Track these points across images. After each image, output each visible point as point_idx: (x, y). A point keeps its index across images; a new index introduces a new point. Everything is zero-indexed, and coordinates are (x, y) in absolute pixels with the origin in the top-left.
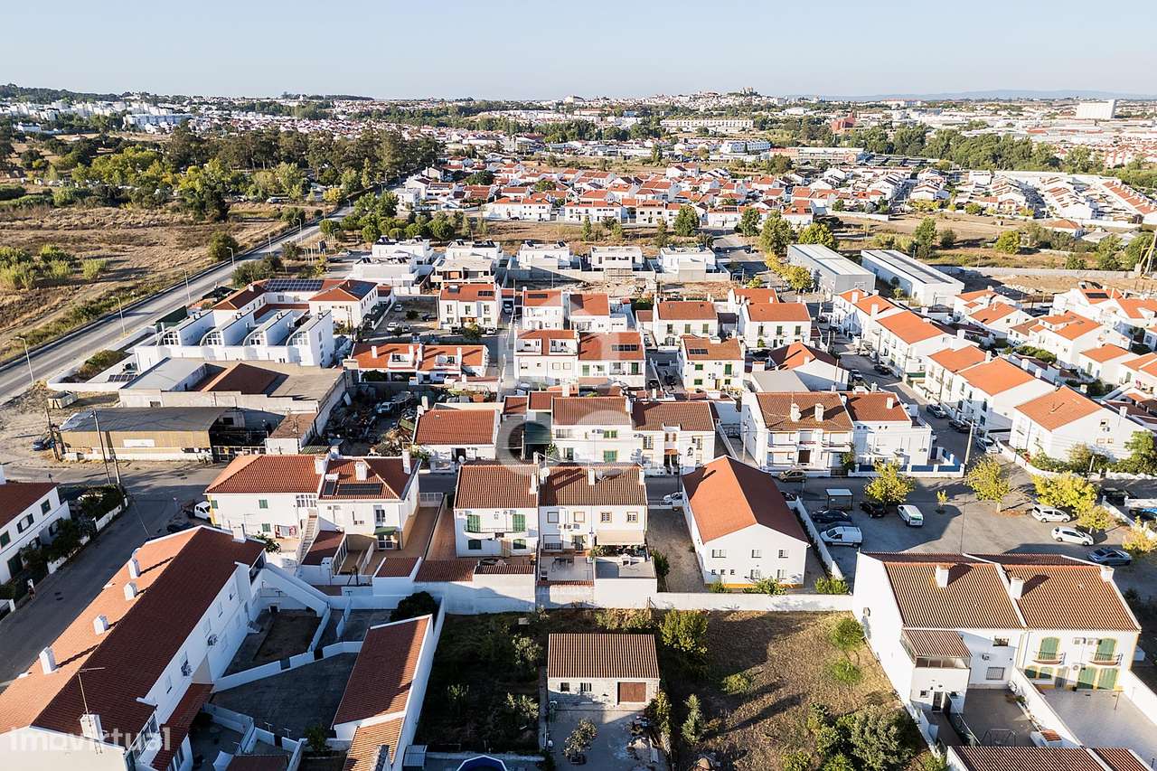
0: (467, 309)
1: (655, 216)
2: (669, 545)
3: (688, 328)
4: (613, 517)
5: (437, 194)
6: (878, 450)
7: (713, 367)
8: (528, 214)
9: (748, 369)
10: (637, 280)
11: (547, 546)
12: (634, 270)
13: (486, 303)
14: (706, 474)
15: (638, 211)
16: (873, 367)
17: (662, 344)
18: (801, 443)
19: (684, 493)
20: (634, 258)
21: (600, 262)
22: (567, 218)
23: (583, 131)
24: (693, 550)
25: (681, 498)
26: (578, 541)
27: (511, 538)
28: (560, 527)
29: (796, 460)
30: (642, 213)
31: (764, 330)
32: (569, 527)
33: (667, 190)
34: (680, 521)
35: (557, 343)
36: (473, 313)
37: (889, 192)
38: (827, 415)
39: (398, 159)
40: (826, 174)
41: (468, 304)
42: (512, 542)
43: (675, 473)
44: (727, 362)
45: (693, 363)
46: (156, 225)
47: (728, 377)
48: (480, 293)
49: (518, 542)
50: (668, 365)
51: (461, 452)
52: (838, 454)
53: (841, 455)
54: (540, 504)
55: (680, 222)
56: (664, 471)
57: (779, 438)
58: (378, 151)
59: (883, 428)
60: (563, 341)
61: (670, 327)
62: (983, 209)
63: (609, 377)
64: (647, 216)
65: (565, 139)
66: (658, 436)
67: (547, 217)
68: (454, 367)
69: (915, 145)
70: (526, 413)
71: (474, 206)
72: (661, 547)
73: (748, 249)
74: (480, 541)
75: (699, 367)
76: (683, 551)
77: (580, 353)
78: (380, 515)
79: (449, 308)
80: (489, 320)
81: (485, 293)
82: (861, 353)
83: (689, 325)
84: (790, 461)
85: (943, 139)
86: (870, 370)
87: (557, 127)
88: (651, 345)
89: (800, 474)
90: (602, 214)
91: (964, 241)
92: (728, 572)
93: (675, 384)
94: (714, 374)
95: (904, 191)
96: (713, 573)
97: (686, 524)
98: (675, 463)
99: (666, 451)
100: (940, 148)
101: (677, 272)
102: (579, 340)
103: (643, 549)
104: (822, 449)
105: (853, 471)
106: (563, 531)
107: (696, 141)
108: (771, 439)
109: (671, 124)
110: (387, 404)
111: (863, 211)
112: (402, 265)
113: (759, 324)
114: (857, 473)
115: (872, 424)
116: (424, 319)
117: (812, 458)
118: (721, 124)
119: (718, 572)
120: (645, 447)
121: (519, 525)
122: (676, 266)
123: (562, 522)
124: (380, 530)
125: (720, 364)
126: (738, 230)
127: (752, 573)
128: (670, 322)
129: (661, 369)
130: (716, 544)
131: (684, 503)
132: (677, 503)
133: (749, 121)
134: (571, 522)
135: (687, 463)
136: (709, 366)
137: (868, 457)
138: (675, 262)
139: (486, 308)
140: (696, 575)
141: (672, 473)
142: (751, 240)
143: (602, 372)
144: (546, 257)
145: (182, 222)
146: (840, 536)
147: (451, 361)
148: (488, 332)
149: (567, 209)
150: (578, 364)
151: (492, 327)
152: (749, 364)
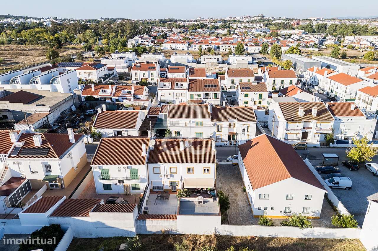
0: (144, 74)
1: (227, 48)
2: (230, 187)
3: (241, 81)
4: (195, 170)
5: (144, 41)
6: (346, 132)
7: (253, 95)
8: (178, 47)
9: (270, 97)
10: (219, 67)
11: (154, 187)
12: (218, 63)
13: (152, 72)
14: (253, 144)
15: (221, 46)
16: (326, 98)
17: (229, 89)
18: (304, 128)
19: (239, 155)
20: (218, 59)
21: (204, 61)
22: (193, 49)
23: (203, 26)
24: (245, 190)
25: (237, 158)
26: (173, 185)
27: (129, 183)
28: (161, 176)
29: (301, 137)
30: (222, 47)
31: (276, 82)
32: (167, 176)
33: (232, 41)
34: (237, 172)
35: (178, 84)
36: (146, 76)
37: (317, 42)
38: (319, 113)
39: (132, 31)
40: (292, 37)
41: (144, 72)
42: (131, 186)
43: (234, 145)
44: (260, 93)
45: (243, 94)
46: (33, 50)
47: (260, 100)
48: (149, 68)
49: (134, 186)
50: (232, 96)
51: (119, 133)
52: (324, 134)
53: (326, 135)
54: (149, 162)
55: (237, 49)
56: (228, 144)
57: (292, 126)
58: (125, 28)
59: (350, 120)
60: (182, 83)
61: (233, 81)
62: (354, 47)
63: (203, 100)
64: (224, 48)
65: (196, 29)
66: (225, 124)
67: (186, 48)
68: (130, 95)
69: (324, 29)
70: (159, 115)
71: (158, 45)
72: (225, 188)
73: (265, 58)
74: (110, 185)
75: (246, 96)
76: (239, 191)
77: (189, 88)
78: (48, 168)
79: (136, 74)
80: (153, 79)
81: (152, 68)
82: (320, 92)
83: (241, 80)
84: (297, 138)
85: (334, 26)
86: (326, 99)
87: (193, 25)
88: (224, 89)
89: (304, 145)
90: (207, 47)
91: (350, 57)
92: (269, 209)
93: (234, 104)
94: (253, 99)
95: (322, 43)
96: (259, 209)
97: (241, 174)
98: (234, 139)
99: (229, 133)
100: (333, 30)
101: (236, 64)
102: (189, 82)
103: (213, 190)
104: (315, 131)
105: (333, 144)
106: (163, 179)
107: (243, 29)
108: (287, 126)
109: (234, 25)
110: (92, 110)
111: (308, 47)
112: (122, 60)
113: (273, 79)
114: (335, 145)
115: (344, 118)
116: (126, 80)
117: (309, 137)
118: (252, 25)
119: (263, 208)
120: (218, 131)
121: (134, 175)
122: (236, 62)
123: (163, 173)
124: (48, 177)
125: (257, 94)
126: (260, 52)
127: (285, 209)
128: (233, 78)
129: (228, 98)
130: (262, 191)
131: (240, 161)
132: (235, 161)
133: (261, 24)
134: (168, 173)
135: (241, 138)
136: (251, 95)
137: (341, 137)
138: (235, 60)
139: (152, 74)
140: (247, 208)
141: (233, 145)
142: (265, 56)
143: (200, 98)
144: (182, 58)
145: (44, 49)
146: (338, 183)
147: (129, 92)
148: (152, 84)
149: (193, 45)
150: (188, 94)
151: (154, 82)
152: (270, 95)
